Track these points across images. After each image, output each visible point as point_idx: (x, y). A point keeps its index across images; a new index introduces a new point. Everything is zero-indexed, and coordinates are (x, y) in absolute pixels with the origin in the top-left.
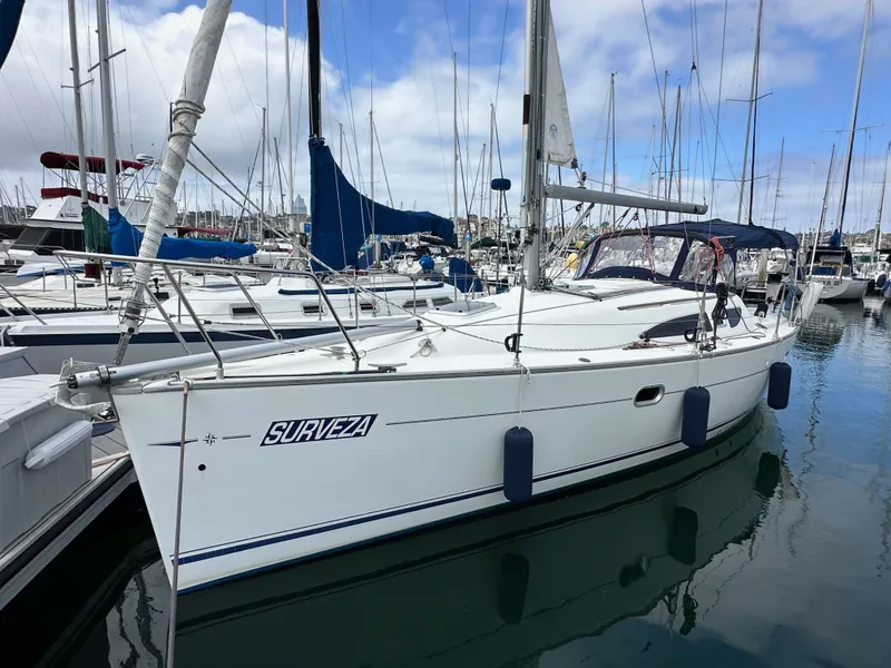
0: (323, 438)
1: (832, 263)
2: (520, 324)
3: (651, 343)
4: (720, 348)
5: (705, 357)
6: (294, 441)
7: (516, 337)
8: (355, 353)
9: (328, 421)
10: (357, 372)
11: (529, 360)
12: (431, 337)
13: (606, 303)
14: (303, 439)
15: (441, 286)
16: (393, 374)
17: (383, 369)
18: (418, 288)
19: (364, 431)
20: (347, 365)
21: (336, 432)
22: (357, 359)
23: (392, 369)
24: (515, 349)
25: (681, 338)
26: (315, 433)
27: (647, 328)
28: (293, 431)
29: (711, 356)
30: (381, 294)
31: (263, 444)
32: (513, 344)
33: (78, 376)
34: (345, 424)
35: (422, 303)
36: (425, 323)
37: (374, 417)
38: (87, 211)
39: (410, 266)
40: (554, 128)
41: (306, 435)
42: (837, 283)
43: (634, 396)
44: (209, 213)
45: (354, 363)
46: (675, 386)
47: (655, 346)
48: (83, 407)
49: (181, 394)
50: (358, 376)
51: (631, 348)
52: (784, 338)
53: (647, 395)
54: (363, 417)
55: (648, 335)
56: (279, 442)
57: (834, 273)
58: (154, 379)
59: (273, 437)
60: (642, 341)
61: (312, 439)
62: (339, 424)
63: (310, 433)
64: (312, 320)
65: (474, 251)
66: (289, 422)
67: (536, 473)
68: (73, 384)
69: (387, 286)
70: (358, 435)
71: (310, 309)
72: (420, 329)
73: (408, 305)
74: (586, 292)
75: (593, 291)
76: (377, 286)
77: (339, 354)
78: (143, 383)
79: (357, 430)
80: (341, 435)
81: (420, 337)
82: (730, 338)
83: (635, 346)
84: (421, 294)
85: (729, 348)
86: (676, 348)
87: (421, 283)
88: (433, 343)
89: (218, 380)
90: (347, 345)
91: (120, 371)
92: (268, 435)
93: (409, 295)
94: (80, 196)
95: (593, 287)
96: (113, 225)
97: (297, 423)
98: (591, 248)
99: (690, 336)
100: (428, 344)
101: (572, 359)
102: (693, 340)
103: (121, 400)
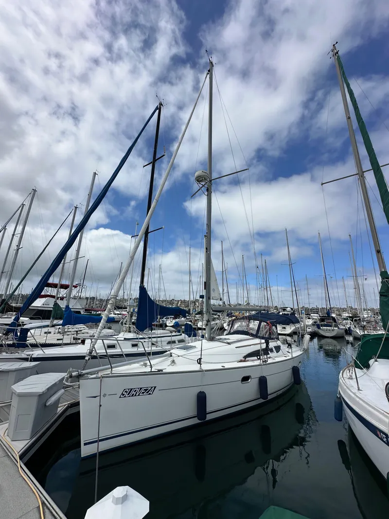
0: (139, 395)
1: (330, 322)
2: (201, 355)
3: (247, 360)
4: (270, 361)
5: (264, 365)
6: (130, 396)
7: (200, 359)
8: (151, 365)
9: (141, 388)
10: (151, 372)
11: (205, 367)
12: (174, 359)
13: (232, 345)
14: (132, 396)
15: (181, 335)
16: (162, 372)
17: (159, 371)
18: (173, 336)
19: (151, 393)
20: (148, 369)
21: (143, 393)
22: (151, 367)
23: (162, 370)
24: (200, 363)
25: (256, 358)
26: (136, 393)
27: (245, 355)
28: (129, 393)
29: (266, 365)
30: (159, 339)
31: (120, 397)
32: (199, 361)
33: (73, 373)
34: (146, 390)
35: (174, 342)
36: (173, 355)
37: (155, 387)
38: (56, 304)
39: (171, 322)
40: (214, 290)
41: (133, 394)
42: (333, 330)
43: (241, 380)
44: (94, 298)
45: (150, 368)
46: (255, 375)
47: (248, 361)
48: (70, 384)
49: (100, 380)
50: (151, 373)
51: (240, 362)
52: (295, 357)
53: (246, 379)
54: (152, 387)
55: (245, 357)
56: (125, 397)
57: (331, 326)
58: (92, 374)
59: (123, 395)
60: (243, 359)
61: (135, 395)
62: (144, 390)
63: (135, 393)
64: (134, 350)
65: (197, 316)
66: (129, 389)
67: (208, 410)
68: (71, 377)
69: (162, 335)
70: (150, 394)
71: (134, 346)
72: (171, 356)
73: (169, 343)
74: (225, 341)
75: (228, 341)
76: (158, 336)
77: (145, 365)
78: (89, 376)
79: (149, 392)
80: (144, 394)
81: (171, 359)
82: (276, 357)
83: (241, 361)
84: (174, 338)
85: (274, 361)
86: (255, 361)
87: (174, 334)
88: (175, 361)
89: (110, 375)
90: (148, 362)
91: (84, 372)
92: (122, 394)
93: (169, 339)
94: (54, 298)
95: (229, 339)
96: (66, 311)
97: (132, 389)
98: (231, 322)
99: (258, 357)
100: (173, 362)
101: (219, 366)
102: (259, 359)
103: (82, 382)
